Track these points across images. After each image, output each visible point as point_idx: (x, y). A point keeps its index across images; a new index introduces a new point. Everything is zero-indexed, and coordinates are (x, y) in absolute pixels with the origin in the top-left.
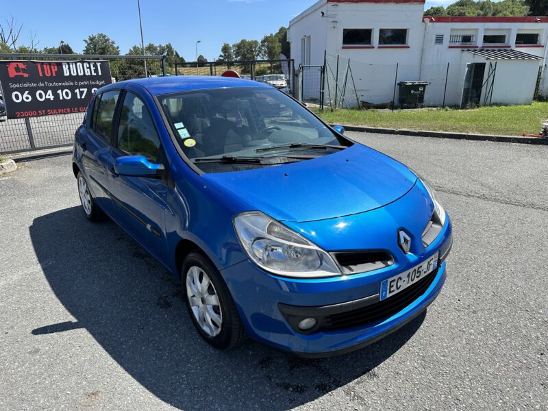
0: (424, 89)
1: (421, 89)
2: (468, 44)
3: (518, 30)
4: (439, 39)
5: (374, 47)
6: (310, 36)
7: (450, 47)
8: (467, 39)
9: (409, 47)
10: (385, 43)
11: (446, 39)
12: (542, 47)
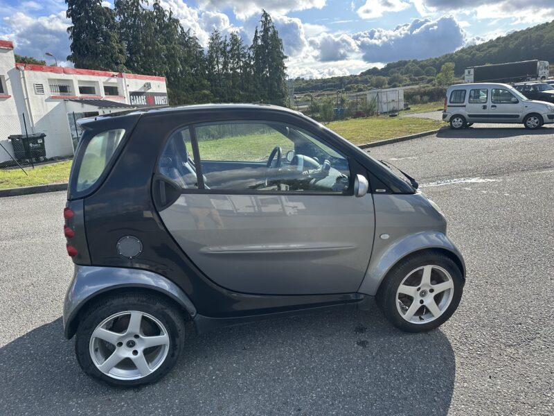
0: (43, 141)
1: (40, 141)
3: (104, 83)
4: (40, 88)
8: (63, 89)
9: (10, 97)
11: (46, 88)
12: (124, 98)
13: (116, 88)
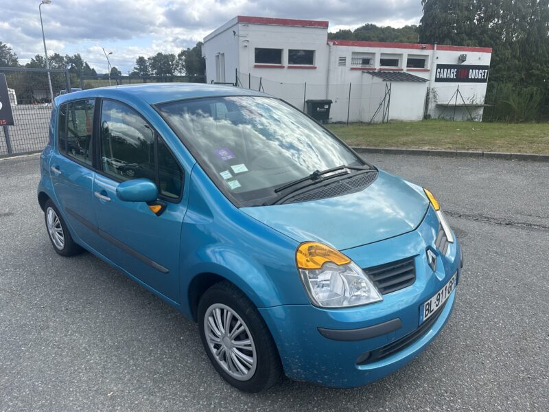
0: (329, 107)
2: (367, 66)
3: (409, 55)
5: (284, 67)
6: (223, 54)
7: (352, 69)
9: (316, 68)
10: (294, 63)
11: (349, 61)
12: (428, 71)
13: (424, 60)
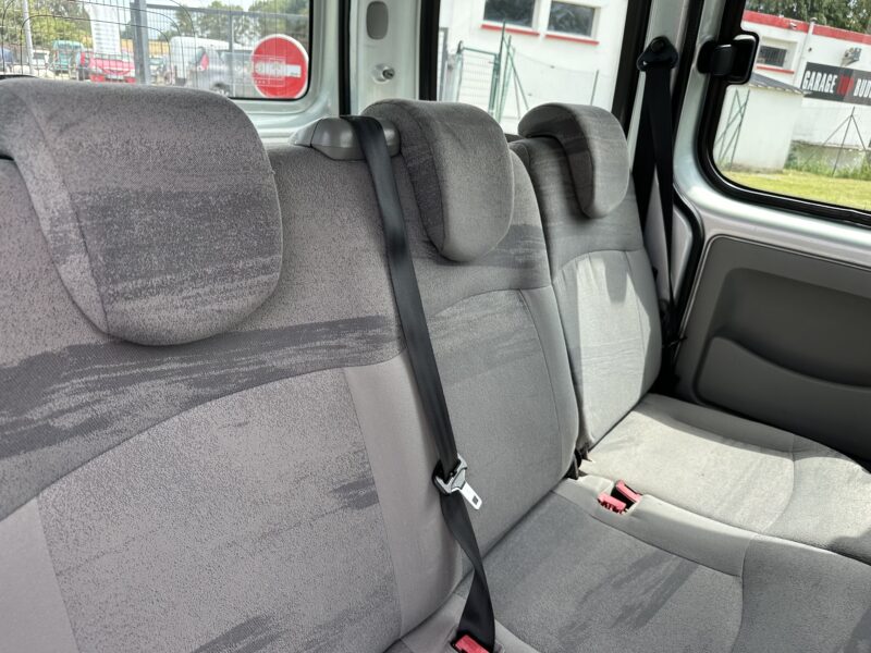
3: (764, 38)
5: (537, 35)
9: (595, 43)
10: (558, 30)
12: (792, 73)
13: (784, 52)
